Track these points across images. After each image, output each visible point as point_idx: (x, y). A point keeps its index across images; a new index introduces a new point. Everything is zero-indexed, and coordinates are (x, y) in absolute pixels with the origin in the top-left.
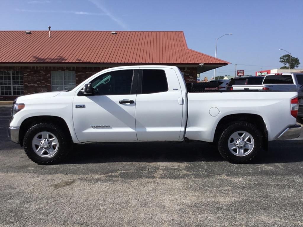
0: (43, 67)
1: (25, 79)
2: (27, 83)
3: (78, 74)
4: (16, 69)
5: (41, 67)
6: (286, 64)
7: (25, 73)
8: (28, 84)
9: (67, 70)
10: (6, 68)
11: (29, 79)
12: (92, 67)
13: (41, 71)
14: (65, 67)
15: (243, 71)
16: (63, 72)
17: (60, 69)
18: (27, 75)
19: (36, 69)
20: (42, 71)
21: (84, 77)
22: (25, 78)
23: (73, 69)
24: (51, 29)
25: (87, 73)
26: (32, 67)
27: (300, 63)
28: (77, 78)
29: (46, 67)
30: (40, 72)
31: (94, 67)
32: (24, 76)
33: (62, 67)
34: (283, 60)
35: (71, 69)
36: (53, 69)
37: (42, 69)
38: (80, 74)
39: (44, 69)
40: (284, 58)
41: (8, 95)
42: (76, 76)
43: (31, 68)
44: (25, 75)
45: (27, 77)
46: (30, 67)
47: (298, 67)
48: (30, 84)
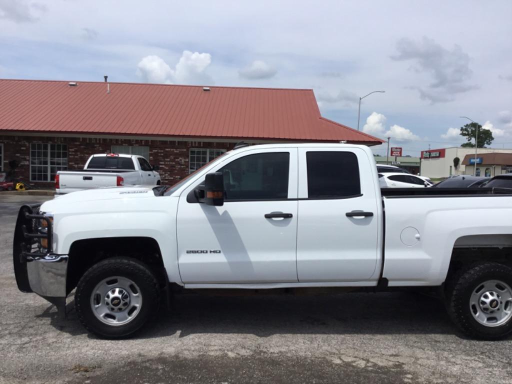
0: (100, 139)
1: (71, 157)
2: (73, 163)
3: (154, 151)
4: (57, 140)
5: (96, 139)
6: (471, 139)
7: (70, 147)
8: (75, 164)
9: (137, 145)
10: (41, 139)
11: (76, 157)
12: (175, 142)
13: (96, 145)
14: (133, 140)
15: (401, 149)
16: (130, 147)
17: (125, 143)
18: (73, 150)
19: (88, 142)
20: (98, 146)
21: (162, 156)
22: (71, 155)
23: (147, 143)
24: (108, 79)
25: (167, 150)
26: (83, 138)
27: (493, 139)
28: (151, 157)
29: (104, 140)
30: (96, 147)
31: (178, 142)
32: (70, 152)
33: (130, 140)
34: (467, 133)
35: (143, 143)
36: (115, 142)
37: (98, 142)
38: (156, 151)
39: (101, 142)
40: (469, 129)
41: (42, 181)
42: (150, 154)
43: (81, 140)
44: (70, 150)
45: (74, 153)
46: (79, 138)
47: (491, 145)
48: (78, 164)
